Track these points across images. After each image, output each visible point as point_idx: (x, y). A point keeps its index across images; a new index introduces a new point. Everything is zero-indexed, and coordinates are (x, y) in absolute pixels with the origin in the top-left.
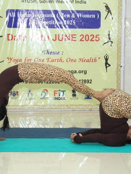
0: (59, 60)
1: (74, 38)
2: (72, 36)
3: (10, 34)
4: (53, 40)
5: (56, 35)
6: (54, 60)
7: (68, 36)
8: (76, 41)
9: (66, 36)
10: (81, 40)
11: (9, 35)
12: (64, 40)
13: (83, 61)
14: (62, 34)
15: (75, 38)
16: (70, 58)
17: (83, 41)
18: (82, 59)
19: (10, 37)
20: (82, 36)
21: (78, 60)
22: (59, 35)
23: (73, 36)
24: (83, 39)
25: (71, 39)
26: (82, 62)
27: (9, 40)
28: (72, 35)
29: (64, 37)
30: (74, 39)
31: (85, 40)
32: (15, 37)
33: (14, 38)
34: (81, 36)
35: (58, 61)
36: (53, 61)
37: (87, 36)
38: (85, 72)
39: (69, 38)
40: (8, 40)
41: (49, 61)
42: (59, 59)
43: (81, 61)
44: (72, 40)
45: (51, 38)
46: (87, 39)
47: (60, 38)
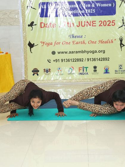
0: (82, 43)
1: (94, 23)
2: (92, 23)
4: (77, 26)
5: (79, 22)
6: (78, 43)
7: (89, 23)
8: (96, 26)
9: (87, 22)
11: (42, 24)
12: (86, 25)
13: (102, 43)
14: (84, 21)
15: (95, 23)
16: (91, 41)
17: (102, 26)
18: (101, 41)
19: (43, 25)
20: (101, 22)
21: (98, 42)
22: (82, 22)
24: (101, 25)
25: (91, 25)
26: (101, 43)
27: (42, 27)
30: (94, 25)
31: (103, 25)
32: (46, 24)
33: (45, 25)
34: (99, 22)
36: (78, 44)
37: (105, 22)
38: (104, 51)
41: (74, 43)
42: (82, 42)
43: (101, 42)
44: (93, 26)
45: (75, 25)
46: (105, 25)
47: (83, 25)
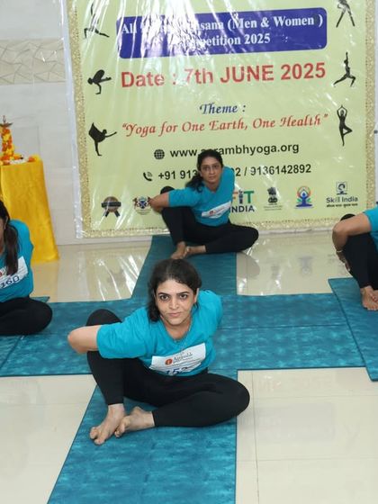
0: (236, 126)
1: (267, 73)
2: (264, 70)
3: (128, 73)
4: (222, 80)
5: (228, 69)
6: (226, 126)
7: (255, 70)
8: (272, 79)
9: (250, 69)
10: (284, 78)
11: (126, 76)
12: (246, 78)
13: (290, 124)
14: (240, 66)
15: (271, 72)
16: (260, 120)
17: (289, 78)
18: (287, 120)
19: (128, 79)
20: (286, 69)
21: (279, 122)
22: (234, 69)
23: (267, 70)
24: (288, 76)
25: (261, 76)
26: (288, 125)
27: (127, 86)
28: (264, 67)
29: (246, 73)
30: (268, 76)
31: (292, 77)
32: (138, 77)
33: (136, 80)
34: (282, 68)
35: (234, 128)
36: (224, 128)
37: (297, 68)
38: (296, 148)
39: (256, 73)
40: (124, 85)
41: (215, 127)
42: (237, 122)
43: (286, 123)
44: (264, 79)
45: (217, 77)
46: (297, 75)
47: (238, 76)
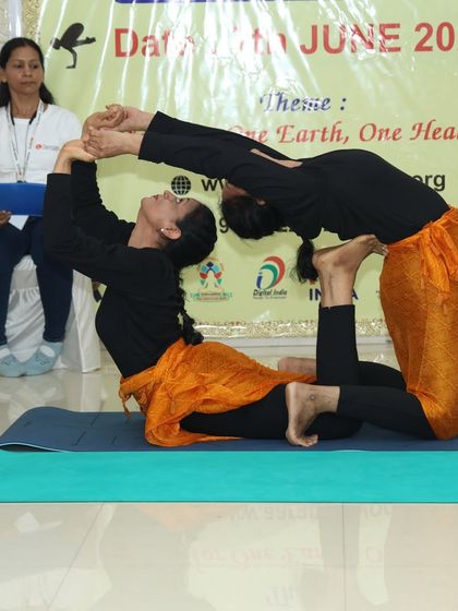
0: (328, 135)
1: (389, 37)
2: (382, 33)
3: (126, 31)
4: (303, 48)
5: (314, 29)
6: (309, 135)
7: (365, 33)
8: (398, 49)
9: (357, 31)
10: (420, 47)
11: (122, 35)
12: (347, 49)
13: (430, 135)
14: (338, 24)
15: (396, 37)
16: (374, 127)
17: (430, 49)
18: (424, 127)
19: (127, 44)
20: (424, 31)
21: (407, 132)
22: (326, 27)
23: (388, 32)
24: (427, 44)
25: (377, 44)
26: (426, 138)
27: (124, 55)
28: (383, 28)
29: (349, 35)
30: (390, 43)
31: (435, 47)
32: (145, 39)
33: (141, 44)
34: (418, 28)
35: (323, 140)
36: (304, 140)
37: (445, 30)
38: (439, 181)
39: (368, 38)
40: (119, 53)
41: (287, 138)
42: (330, 130)
43: (423, 134)
44: (382, 49)
45: (295, 39)
46: (445, 43)
47: (334, 43)
